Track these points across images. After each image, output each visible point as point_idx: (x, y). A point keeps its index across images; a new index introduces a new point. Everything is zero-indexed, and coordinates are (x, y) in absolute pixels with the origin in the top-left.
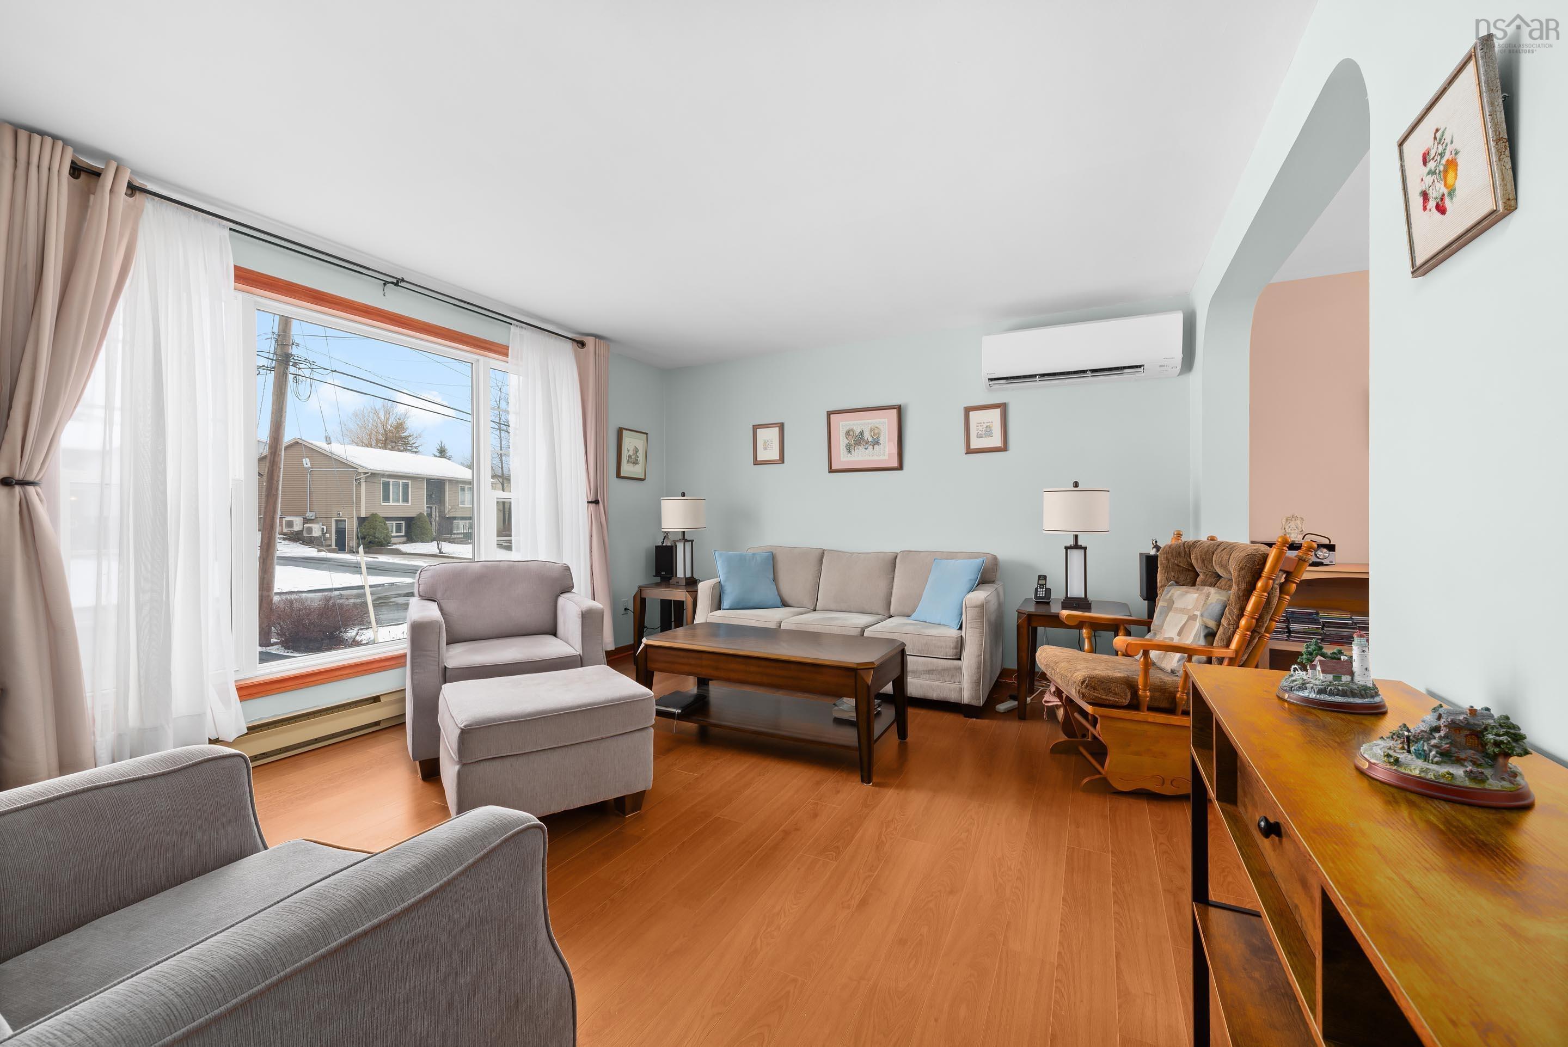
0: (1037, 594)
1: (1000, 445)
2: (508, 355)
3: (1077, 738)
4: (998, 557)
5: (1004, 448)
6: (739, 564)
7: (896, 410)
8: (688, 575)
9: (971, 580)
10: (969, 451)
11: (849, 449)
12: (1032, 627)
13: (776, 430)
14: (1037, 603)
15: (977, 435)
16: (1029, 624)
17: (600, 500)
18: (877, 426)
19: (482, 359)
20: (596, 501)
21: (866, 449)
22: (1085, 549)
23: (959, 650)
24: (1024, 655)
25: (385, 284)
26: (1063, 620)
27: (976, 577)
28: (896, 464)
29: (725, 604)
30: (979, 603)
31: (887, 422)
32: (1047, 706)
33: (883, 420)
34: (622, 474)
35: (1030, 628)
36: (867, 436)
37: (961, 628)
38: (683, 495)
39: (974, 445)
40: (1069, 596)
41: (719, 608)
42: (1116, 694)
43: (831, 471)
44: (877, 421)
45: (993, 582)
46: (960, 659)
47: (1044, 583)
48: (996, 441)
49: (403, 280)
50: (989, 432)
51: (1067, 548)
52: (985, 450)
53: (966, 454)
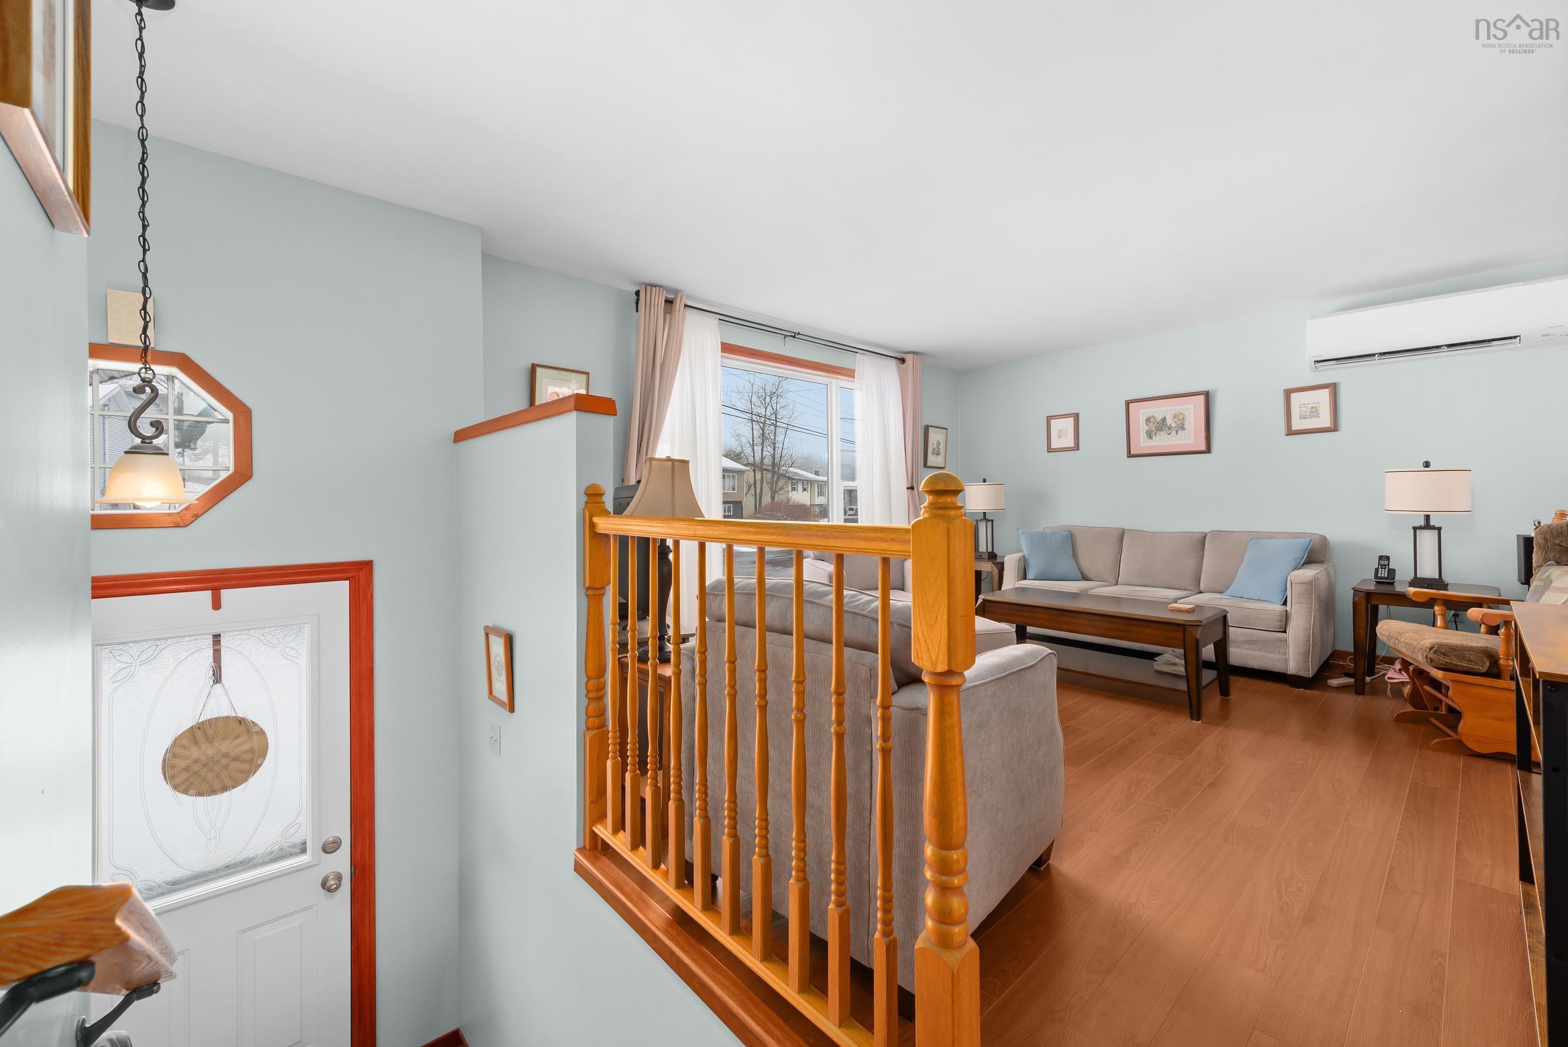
0: (1377, 575)
1: (1329, 426)
2: (854, 377)
3: (1428, 710)
4: (1327, 537)
5: (1335, 428)
6: (1040, 540)
7: (1203, 396)
8: (990, 550)
9: (1296, 558)
10: (1290, 432)
11: (1150, 435)
12: (1371, 605)
13: (1071, 421)
14: (1378, 583)
15: (1300, 416)
16: (1368, 601)
17: (915, 486)
18: (1181, 412)
19: (834, 381)
20: (912, 487)
21: (1168, 434)
22: (1439, 529)
23: (1284, 623)
24: (1362, 632)
25: (785, 337)
26: (1409, 597)
27: (1302, 555)
28: (1203, 448)
29: (1030, 575)
30: (1306, 580)
31: (1193, 410)
32: (1391, 683)
33: (1189, 406)
34: (929, 464)
35: (1369, 605)
36: (1169, 421)
37: (1285, 603)
38: (985, 481)
39: (1295, 427)
40: (1418, 576)
41: (1025, 578)
42: (1471, 661)
43: (1130, 455)
44: (1182, 407)
45: (1322, 562)
46: (1285, 632)
47: (1387, 564)
48: (1325, 421)
49: (799, 334)
50: (1314, 412)
51: (1415, 529)
52: (1310, 431)
53: (1286, 435)
